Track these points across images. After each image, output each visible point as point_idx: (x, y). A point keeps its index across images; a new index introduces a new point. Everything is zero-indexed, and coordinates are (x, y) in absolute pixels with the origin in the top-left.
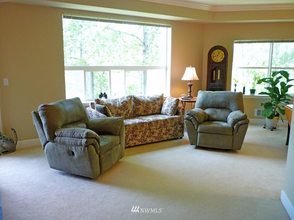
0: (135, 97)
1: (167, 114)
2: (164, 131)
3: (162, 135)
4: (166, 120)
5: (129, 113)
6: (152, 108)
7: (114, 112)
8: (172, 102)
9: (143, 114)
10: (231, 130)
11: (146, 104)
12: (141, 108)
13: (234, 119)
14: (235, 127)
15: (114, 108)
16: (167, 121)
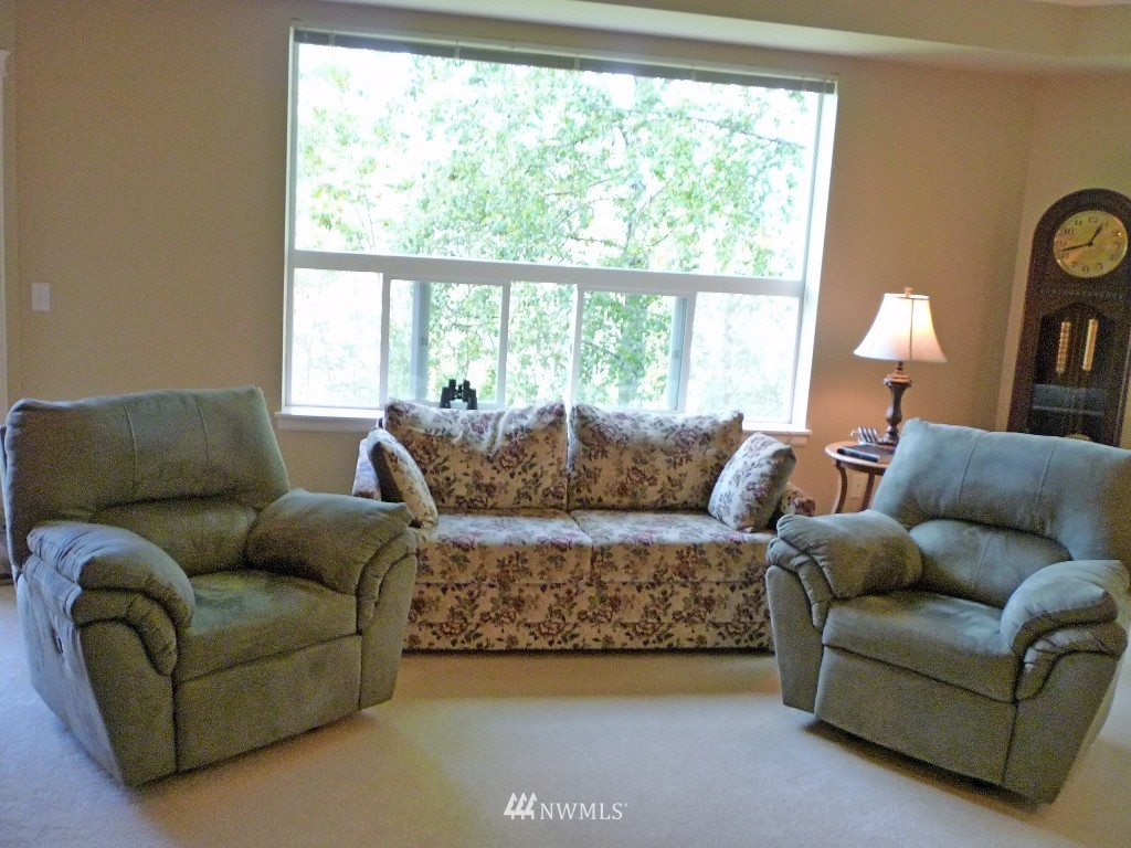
0: (588, 413)
1: (725, 519)
2: (677, 605)
3: (667, 620)
4: (697, 548)
5: (540, 490)
6: (662, 479)
7: (459, 476)
8: (756, 459)
9: (609, 500)
10: (1007, 673)
11: (637, 453)
12: (608, 473)
13: (1030, 613)
14: (1030, 656)
15: (463, 457)
16: (702, 552)
